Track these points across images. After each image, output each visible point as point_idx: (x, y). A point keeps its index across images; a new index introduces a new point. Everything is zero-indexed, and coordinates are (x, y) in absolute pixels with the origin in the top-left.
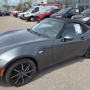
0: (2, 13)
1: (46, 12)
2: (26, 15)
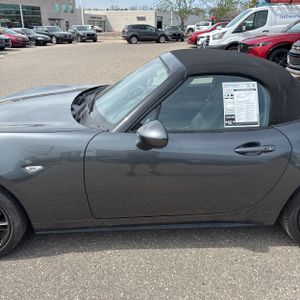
0: (160, 34)
1: (293, 29)
2: (214, 39)
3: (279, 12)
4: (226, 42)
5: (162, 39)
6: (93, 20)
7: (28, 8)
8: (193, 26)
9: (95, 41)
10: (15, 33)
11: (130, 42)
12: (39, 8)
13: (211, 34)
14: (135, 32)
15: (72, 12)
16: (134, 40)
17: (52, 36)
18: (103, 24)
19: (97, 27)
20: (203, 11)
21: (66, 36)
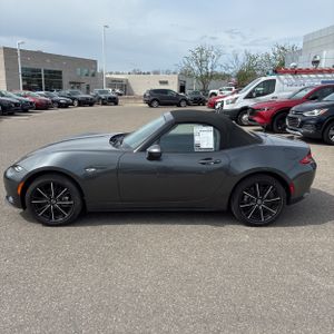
0: (180, 99)
2: (228, 103)
3: (285, 81)
4: (238, 106)
5: (183, 103)
6: (114, 83)
7: (50, 72)
8: (216, 91)
9: (116, 104)
10: (39, 96)
11: (151, 106)
12: (60, 72)
13: (225, 99)
14: (157, 96)
15: (93, 75)
16: (155, 103)
17: (74, 99)
18: (125, 87)
19: (118, 91)
20: (229, 76)
21: (87, 99)
